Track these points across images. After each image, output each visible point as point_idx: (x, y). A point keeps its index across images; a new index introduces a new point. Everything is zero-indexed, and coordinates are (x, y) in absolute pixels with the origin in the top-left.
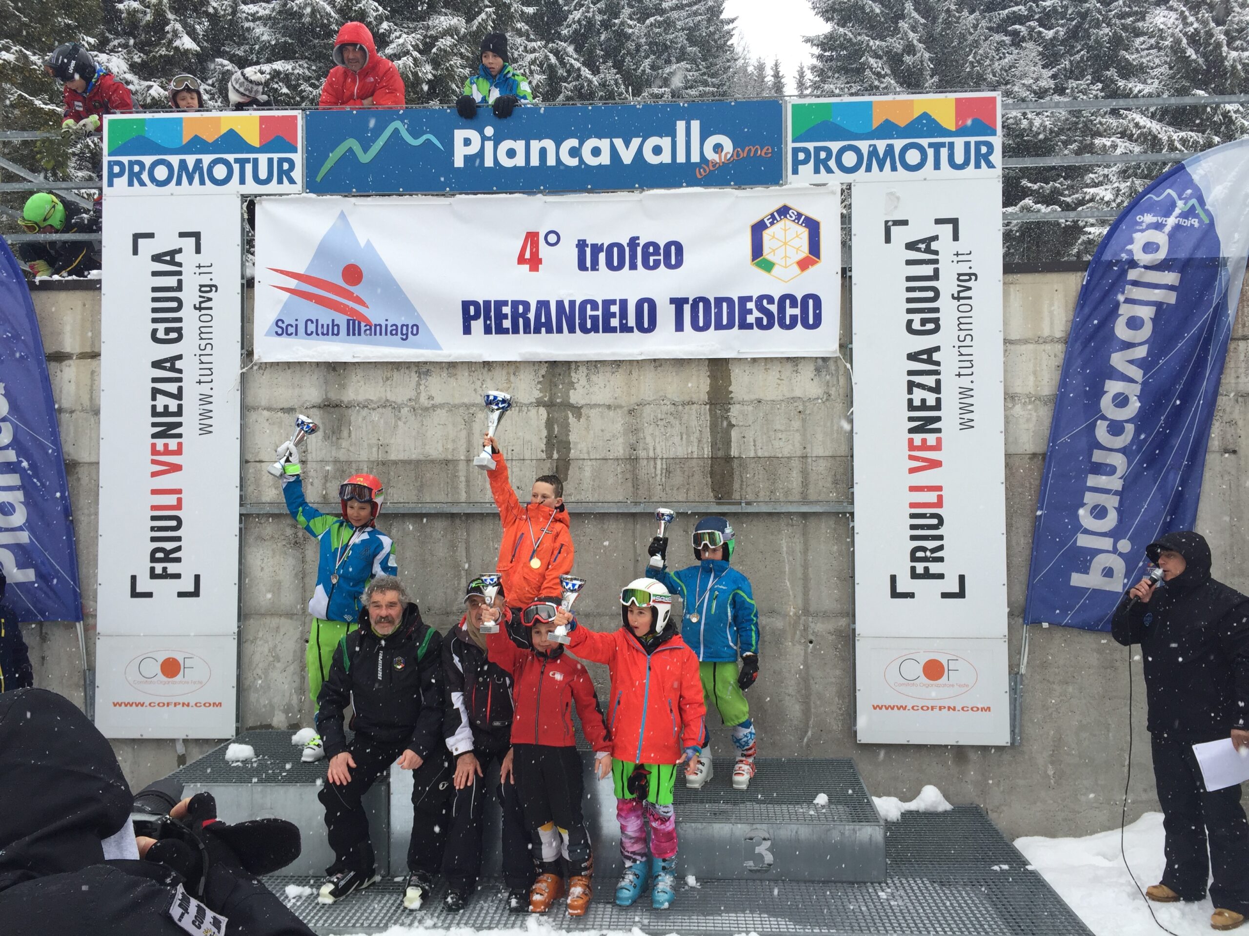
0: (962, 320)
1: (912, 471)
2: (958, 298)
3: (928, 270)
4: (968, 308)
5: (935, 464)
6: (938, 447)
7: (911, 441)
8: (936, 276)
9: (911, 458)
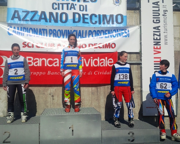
0: (165, 20)
1: (155, 54)
2: (164, 16)
3: (157, 9)
4: (166, 18)
5: (160, 52)
6: (160, 48)
7: (154, 47)
8: (159, 10)
9: (154, 51)
